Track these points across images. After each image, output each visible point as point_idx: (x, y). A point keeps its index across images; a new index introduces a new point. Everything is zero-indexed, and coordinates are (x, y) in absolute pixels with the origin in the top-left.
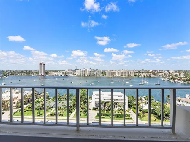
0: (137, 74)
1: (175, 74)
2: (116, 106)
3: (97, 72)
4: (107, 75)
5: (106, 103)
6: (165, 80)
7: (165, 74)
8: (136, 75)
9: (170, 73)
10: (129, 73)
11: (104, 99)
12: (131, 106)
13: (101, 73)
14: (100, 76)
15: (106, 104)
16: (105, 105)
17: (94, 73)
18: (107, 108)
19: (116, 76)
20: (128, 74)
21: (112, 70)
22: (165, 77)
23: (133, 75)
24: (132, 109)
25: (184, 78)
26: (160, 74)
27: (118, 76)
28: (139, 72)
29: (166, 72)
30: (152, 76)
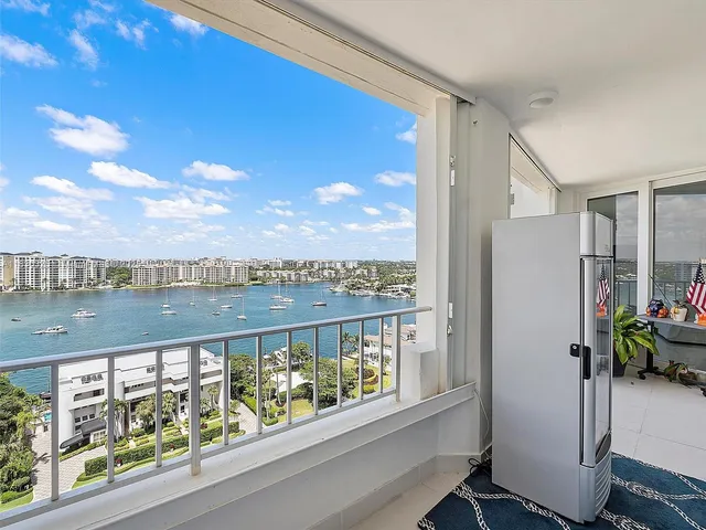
0: (260, 273)
1: (358, 272)
2: (180, 405)
3: (80, 272)
4: (137, 283)
5: (134, 404)
6: (336, 290)
7: (337, 272)
8: (257, 276)
9: (347, 270)
10: (233, 273)
11: (126, 390)
12: (241, 390)
13: (103, 273)
14: (100, 287)
15: (133, 410)
16: (130, 414)
17: (65, 275)
18: (139, 426)
19: (181, 284)
20: (229, 276)
21: (158, 262)
22: (335, 281)
23: (243, 279)
24: (243, 401)
25: (377, 283)
26: (326, 273)
27: (190, 284)
28: (267, 267)
29: (339, 266)
30: (303, 279)
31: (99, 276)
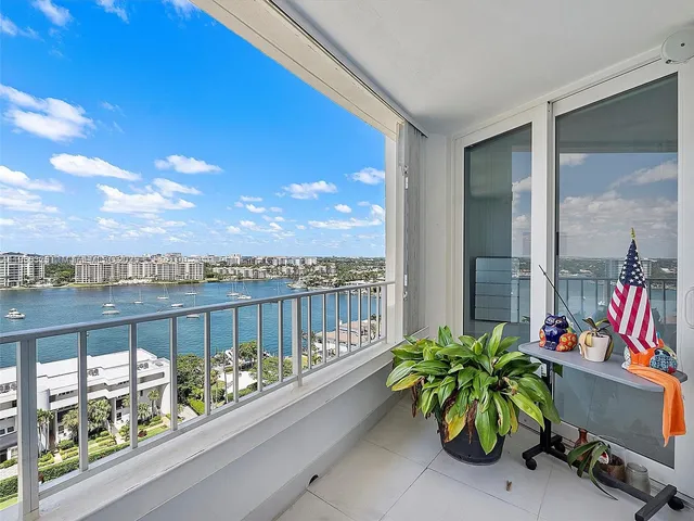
0: (216, 270)
1: (317, 269)
2: (116, 412)
3: (14, 270)
4: (81, 281)
5: (61, 413)
6: (294, 286)
7: (296, 268)
8: (212, 272)
9: (307, 267)
11: (52, 399)
12: (187, 392)
13: (42, 269)
14: (38, 285)
15: (60, 420)
16: (57, 425)
18: (67, 438)
19: (130, 282)
20: (183, 273)
21: (106, 258)
22: (294, 278)
23: (198, 275)
24: (188, 405)
25: (335, 279)
26: (285, 269)
27: (140, 281)
28: (224, 264)
29: (298, 262)
30: (261, 276)
31: (36, 273)
